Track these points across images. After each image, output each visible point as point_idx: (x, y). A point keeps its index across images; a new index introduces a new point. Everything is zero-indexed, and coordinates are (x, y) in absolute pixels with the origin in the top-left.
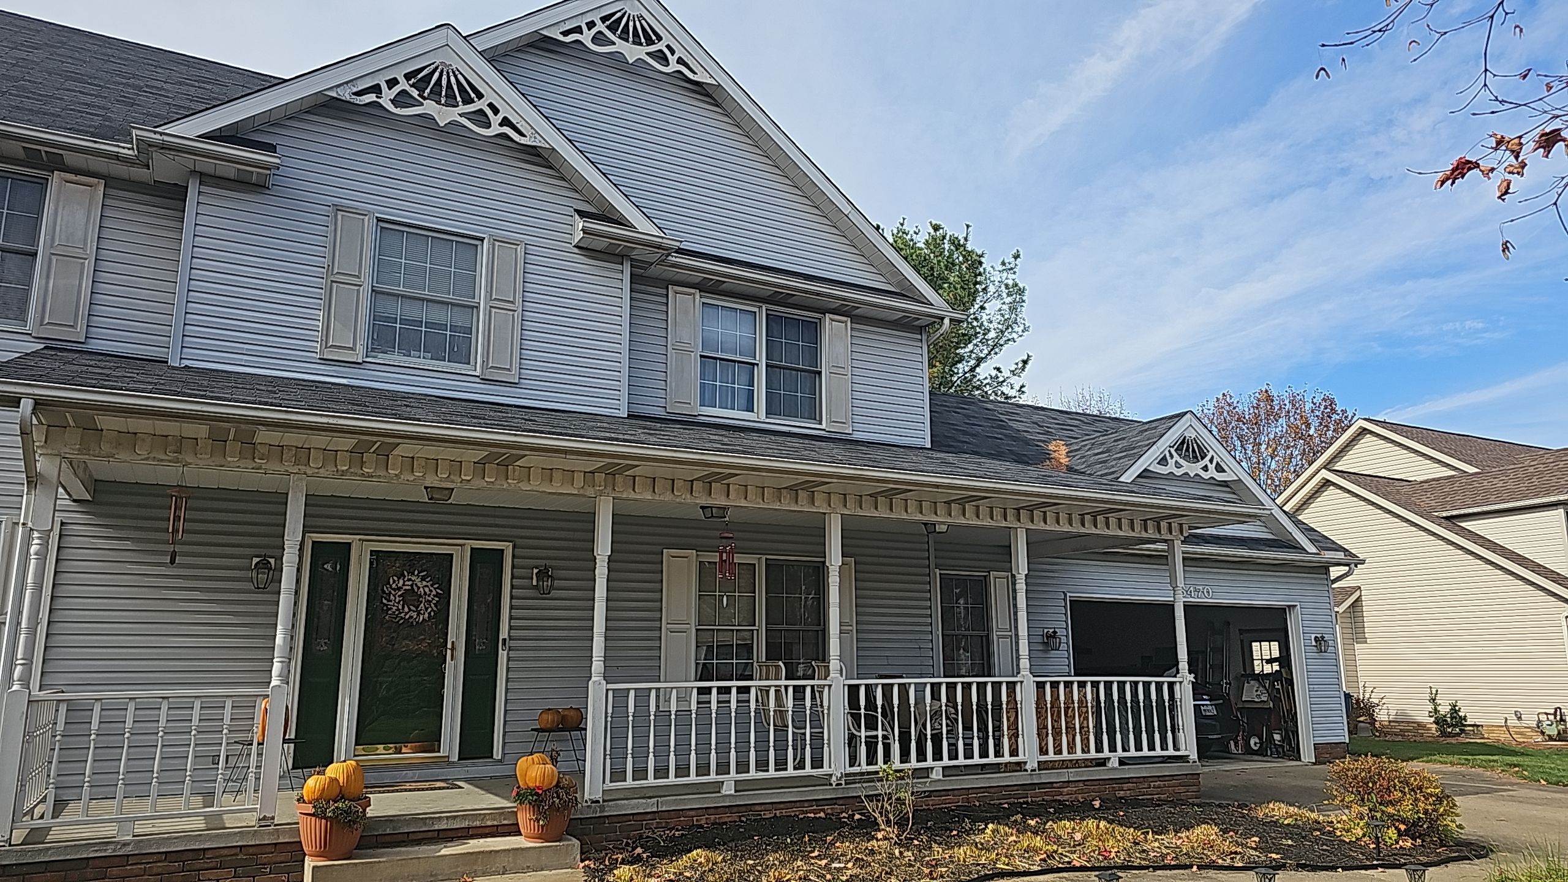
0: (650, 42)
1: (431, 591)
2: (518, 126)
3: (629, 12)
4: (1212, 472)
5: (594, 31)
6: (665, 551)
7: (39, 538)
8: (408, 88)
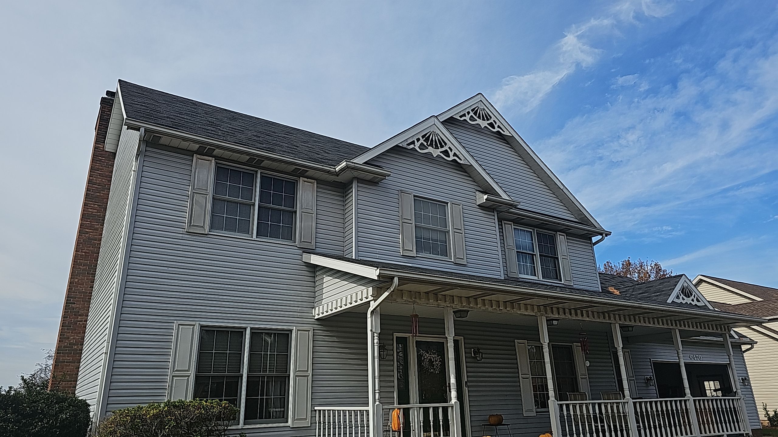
0: (488, 120)
1: (438, 359)
2: (459, 156)
3: (480, 107)
4: (695, 302)
5: (470, 115)
6: (516, 340)
7: (377, 336)
8: (423, 142)
